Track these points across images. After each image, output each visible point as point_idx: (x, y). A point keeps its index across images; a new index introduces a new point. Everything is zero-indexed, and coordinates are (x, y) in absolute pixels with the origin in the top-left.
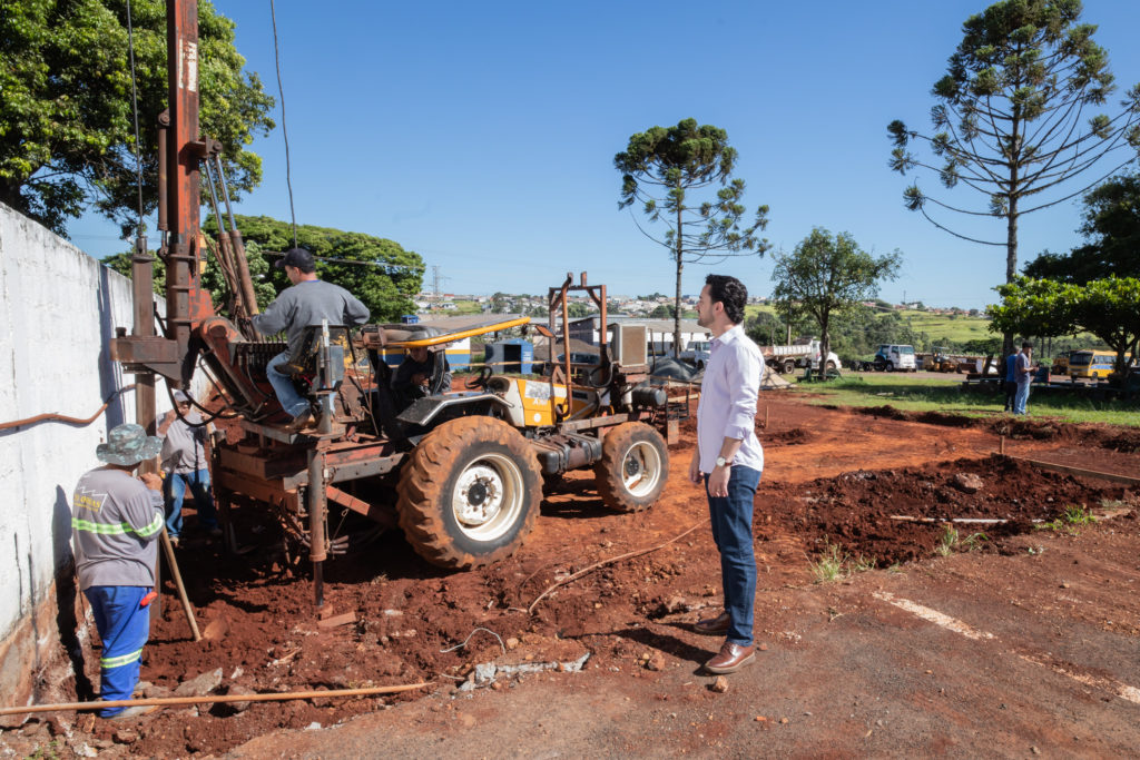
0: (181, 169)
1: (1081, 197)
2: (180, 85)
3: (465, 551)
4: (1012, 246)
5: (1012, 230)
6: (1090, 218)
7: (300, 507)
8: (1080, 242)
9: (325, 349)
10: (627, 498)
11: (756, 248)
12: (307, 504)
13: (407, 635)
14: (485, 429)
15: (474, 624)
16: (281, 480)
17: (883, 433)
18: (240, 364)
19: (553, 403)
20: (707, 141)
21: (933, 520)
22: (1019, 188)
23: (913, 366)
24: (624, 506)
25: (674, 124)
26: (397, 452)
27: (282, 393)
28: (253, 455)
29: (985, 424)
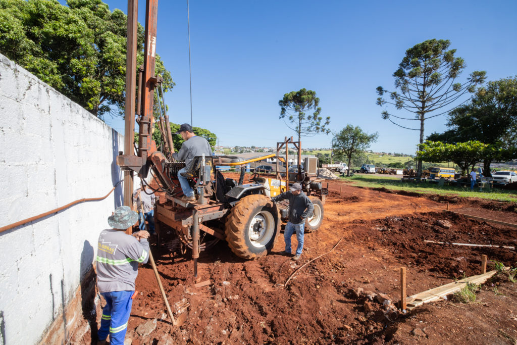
0: (147, 89)
1: (447, 113)
2: (148, 54)
3: (253, 252)
4: (422, 130)
5: (422, 125)
6: (451, 120)
7: (189, 235)
8: (447, 129)
9: (203, 167)
10: (310, 227)
11: (325, 131)
12: (192, 233)
13: (235, 298)
14: (262, 201)
15: (263, 293)
16: (181, 221)
17: (386, 198)
18: (166, 172)
19: (280, 188)
20: (310, 96)
21: (443, 243)
22: (425, 110)
23: (374, 172)
24: (308, 230)
25: (298, 90)
26: (225, 209)
27: (184, 185)
28: (170, 210)
29: (426, 196)
